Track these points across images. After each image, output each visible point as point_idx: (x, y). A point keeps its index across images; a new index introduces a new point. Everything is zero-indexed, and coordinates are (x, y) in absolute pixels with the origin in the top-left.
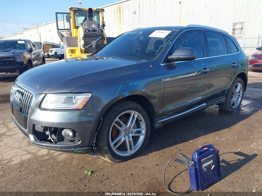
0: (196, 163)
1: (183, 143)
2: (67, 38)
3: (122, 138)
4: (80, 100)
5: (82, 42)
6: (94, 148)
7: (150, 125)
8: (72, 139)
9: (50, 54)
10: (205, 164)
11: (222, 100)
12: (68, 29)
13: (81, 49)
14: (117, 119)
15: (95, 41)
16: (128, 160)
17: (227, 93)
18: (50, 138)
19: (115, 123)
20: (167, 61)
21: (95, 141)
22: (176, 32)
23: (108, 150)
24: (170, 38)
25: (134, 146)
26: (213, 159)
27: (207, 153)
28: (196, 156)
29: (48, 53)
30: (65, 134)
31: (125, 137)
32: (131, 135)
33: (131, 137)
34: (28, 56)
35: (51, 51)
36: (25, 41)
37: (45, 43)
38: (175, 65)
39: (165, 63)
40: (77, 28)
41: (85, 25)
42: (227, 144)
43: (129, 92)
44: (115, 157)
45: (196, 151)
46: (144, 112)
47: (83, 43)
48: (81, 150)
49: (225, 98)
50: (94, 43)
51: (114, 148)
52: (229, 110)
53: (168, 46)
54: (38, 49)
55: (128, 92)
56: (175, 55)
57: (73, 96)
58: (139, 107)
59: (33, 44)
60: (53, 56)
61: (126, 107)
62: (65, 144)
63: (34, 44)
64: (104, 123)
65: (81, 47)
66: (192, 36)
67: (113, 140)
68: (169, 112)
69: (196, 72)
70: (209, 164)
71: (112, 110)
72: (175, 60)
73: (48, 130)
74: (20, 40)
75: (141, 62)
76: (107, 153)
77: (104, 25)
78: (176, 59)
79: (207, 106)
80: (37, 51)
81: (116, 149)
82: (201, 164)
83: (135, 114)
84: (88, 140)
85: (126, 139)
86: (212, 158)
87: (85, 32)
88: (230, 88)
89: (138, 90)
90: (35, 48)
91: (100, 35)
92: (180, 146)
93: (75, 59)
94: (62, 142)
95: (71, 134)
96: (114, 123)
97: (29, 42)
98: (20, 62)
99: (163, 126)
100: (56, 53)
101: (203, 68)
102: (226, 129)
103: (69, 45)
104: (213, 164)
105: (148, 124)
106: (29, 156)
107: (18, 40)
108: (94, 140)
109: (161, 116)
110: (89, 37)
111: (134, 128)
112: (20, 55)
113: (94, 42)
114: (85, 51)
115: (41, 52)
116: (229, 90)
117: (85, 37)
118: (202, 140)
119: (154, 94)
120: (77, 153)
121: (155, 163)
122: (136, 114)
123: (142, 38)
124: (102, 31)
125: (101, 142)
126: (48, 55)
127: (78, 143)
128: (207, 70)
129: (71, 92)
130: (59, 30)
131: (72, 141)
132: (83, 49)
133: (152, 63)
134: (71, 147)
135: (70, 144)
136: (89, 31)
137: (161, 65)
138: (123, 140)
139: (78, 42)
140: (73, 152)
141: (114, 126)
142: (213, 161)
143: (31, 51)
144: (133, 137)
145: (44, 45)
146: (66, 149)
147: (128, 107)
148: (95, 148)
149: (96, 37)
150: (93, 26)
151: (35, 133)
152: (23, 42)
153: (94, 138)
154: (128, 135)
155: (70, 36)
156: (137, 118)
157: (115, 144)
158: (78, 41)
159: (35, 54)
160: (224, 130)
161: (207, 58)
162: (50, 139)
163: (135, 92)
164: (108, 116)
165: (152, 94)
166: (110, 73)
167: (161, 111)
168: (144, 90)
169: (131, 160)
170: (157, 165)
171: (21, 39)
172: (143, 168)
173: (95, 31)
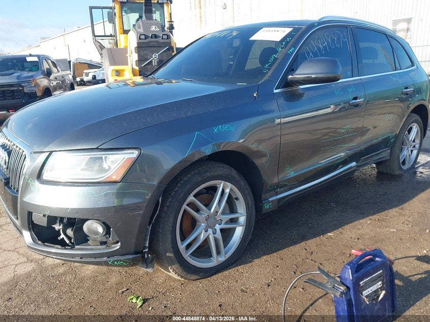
0: (348, 288)
1: (316, 237)
2: (110, 50)
3: (201, 234)
4: (116, 164)
5: (135, 57)
6: (146, 255)
7: (254, 207)
8: (104, 239)
9: (85, 79)
10: (366, 291)
11: (384, 156)
12: (111, 36)
13: (133, 68)
14: (191, 198)
15: (157, 54)
16: (212, 275)
17: (394, 143)
18: (62, 236)
19: (188, 205)
20: (287, 84)
21: (148, 242)
22: (302, 30)
23: (175, 259)
24: (290, 40)
25: (225, 247)
26: (381, 278)
27: (370, 267)
28: (349, 275)
29: (82, 77)
30: (89, 229)
31: (206, 231)
32: (218, 227)
33: (218, 232)
34: (44, 82)
35: (87, 75)
36: (38, 56)
37: (77, 60)
38: (301, 92)
39: (282, 88)
40: (126, 32)
41: (139, 27)
42: (401, 240)
43: (213, 145)
44: (188, 269)
45: (348, 264)
46: (243, 183)
47: (137, 59)
48: (121, 261)
49: (389, 151)
50: (155, 58)
51: (186, 253)
52: (397, 174)
53: (287, 56)
54: (62, 71)
55: (210, 146)
56: (302, 73)
57: (103, 156)
58: (234, 173)
59: (53, 62)
60: (89, 82)
61: (209, 174)
62: (91, 249)
63: (55, 61)
64: (166, 208)
65: (132, 64)
66: (331, 37)
67: (183, 239)
68: (289, 180)
69: (332, 106)
70: (375, 289)
71: (182, 180)
72: (301, 83)
73: (58, 221)
74: (31, 55)
75: (236, 87)
76: (171, 264)
77: (171, 28)
78: (304, 80)
79: (357, 167)
80: (61, 73)
81: (191, 254)
82: (358, 290)
83: (225, 187)
84: (134, 240)
85: (209, 234)
86: (379, 277)
87: (140, 39)
88: (399, 132)
89: (231, 141)
90: (57, 68)
91: (165, 44)
92: (312, 243)
93: (123, 83)
94: (84, 244)
95: (100, 229)
96: (185, 206)
97: (46, 58)
98: (31, 93)
99: (279, 207)
100: (94, 77)
101: (351, 97)
102: (394, 209)
103: (113, 62)
104: (381, 289)
105: (250, 205)
106: (29, 267)
107: (27, 56)
108: (145, 240)
109: (274, 189)
110: (147, 47)
111: (223, 213)
112: (29, 80)
113: (155, 56)
114: (140, 71)
115: (68, 75)
116: (397, 137)
117: (140, 48)
118: (351, 232)
119: (262, 148)
120: (113, 265)
121: (265, 281)
122: (227, 186)
123: (237, 43)
124: (169, 37)
125: (161, 244)
126: (82, 80)
127: (114, 247)
128: (358, 100)
129: (97, 148)
130: (95, 36)
131: (103, 243)
132: (137, 68)
133: (258, 89)
134: (101, 255)
135: (100, 249)
136: (146, 37)
137: (275, 91)
138: (202, 238)
139: (129, 57)
140: (106, 264)
141: (185, 211)
142: (383, 284)
143: (48, 74)
144: (222, 230)
145: (74, 65)
146: (93, 260)
147: (212, 173)
148: (148, 256)
149: (159, 47)
150: (153, 28)
151: (33, 227)
152: (36, 59)
153: (146, 236)
154: (213, 227)
155: (115, 47)
156: (229, 194)
157: (188, 246)
158: (128, 55)
159: (56, 78)
160: (390, 211)
161: (359, 78)
162: (63, 238)
163: (224, 146)
164: (174, 193)
165: (258, 149)
166: (175, 109)
167: (276, 180)
168: (241, 141)
169: (220, 274)
170: (269, 286)
171: (33, 54)
172: (242, 291)
173: (156, 36)
